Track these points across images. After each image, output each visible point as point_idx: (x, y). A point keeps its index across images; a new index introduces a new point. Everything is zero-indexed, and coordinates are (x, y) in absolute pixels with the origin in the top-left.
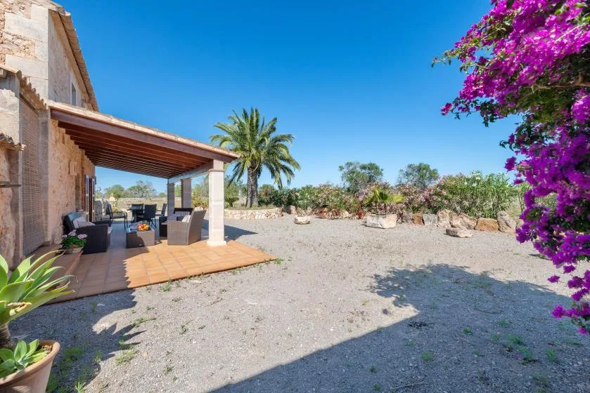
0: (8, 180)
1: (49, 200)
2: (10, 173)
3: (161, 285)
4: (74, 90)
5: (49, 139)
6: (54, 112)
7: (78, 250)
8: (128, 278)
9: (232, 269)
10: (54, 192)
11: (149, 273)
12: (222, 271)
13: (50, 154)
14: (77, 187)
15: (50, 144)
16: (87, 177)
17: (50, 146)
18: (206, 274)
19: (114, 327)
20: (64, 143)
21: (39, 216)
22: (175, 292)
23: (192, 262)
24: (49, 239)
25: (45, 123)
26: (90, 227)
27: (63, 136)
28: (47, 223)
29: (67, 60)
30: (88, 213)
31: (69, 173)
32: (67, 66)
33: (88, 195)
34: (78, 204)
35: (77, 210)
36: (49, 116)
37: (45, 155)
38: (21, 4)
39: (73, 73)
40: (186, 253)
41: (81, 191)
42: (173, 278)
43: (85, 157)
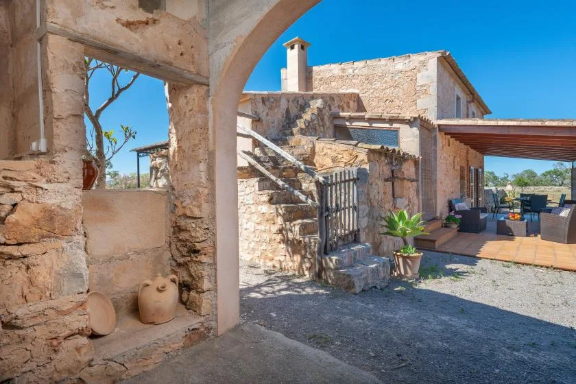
0: (415, 178)
1: (438, 189)
2: (416, 174)
3: (504, 263)
4: (458, 99)
5: (438, 146)
6: (441, 127)
7: (455, 226)
8: (480, 251)
10: (441, 183)
14: (462, 178)
15: (438, 150)
16: (472, 168)
17: (438, 151)
20: (449, 145)
21: (431, 199)
23: (552, 257)
24: (438, 215)
25: (435, 136)
26: (465, 211)
27: (449, 141)
28: (436, 204)
29: (452, 80)
30: (473, 200)
31: (454, 167)
32: (452, 85)
33: (472, 184)
34: (465, 191)
35: (462, 197)
36: (437, 130)
37: (436, 158)
38: (423, 64)
39: (457, 85)
40: (554, 250)
41: (466, 181)
42: (516, 261)
43: (471, 151)
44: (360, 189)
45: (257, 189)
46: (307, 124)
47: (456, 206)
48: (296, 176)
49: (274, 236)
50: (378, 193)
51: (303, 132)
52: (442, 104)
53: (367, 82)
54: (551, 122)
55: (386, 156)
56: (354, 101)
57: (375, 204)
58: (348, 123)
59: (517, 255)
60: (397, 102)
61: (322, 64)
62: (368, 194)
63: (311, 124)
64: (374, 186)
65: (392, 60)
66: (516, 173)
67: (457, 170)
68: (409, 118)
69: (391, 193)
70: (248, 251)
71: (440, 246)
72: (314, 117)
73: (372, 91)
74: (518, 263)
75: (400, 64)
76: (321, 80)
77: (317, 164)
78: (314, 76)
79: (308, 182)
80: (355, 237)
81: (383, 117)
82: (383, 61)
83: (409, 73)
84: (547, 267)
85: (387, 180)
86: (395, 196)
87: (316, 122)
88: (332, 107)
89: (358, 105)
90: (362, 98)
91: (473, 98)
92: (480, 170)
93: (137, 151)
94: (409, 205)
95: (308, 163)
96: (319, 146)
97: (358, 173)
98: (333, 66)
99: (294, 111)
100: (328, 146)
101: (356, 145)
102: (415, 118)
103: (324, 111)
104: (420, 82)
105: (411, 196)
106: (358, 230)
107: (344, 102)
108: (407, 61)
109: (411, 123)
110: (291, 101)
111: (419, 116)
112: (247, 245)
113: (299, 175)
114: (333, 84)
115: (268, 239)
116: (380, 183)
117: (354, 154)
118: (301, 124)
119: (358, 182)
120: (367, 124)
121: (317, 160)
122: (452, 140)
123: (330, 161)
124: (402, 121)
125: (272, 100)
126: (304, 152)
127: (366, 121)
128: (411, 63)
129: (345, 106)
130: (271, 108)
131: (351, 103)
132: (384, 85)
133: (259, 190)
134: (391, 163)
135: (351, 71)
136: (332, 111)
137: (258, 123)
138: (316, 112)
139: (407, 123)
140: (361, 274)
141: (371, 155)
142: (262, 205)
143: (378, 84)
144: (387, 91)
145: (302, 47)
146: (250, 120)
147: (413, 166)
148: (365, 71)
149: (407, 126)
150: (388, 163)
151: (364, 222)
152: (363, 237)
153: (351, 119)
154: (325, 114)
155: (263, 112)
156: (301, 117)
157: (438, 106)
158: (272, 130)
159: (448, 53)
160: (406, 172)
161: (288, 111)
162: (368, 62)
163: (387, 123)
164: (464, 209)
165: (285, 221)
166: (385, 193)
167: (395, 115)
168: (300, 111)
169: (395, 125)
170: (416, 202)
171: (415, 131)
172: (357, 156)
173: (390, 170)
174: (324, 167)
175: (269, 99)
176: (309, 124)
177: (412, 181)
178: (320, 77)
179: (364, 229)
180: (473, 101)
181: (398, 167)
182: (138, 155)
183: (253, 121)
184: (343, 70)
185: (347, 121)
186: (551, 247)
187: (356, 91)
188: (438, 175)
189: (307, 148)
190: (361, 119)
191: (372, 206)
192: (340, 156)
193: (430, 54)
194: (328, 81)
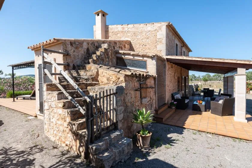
0: (154, 86)
1: (166, 89)
3: (194, 131)
4: (177, 45)
5: (166, 69)
6: (168, 60)
7: (174, 107)
8: (185, 123)
9: (235, 138)
10: (168, 86)
11: (192, 124)
12: (227, 136)
13: (167, 73)
14: (179, 82)
15: (166, 71)
16: (183, 77)
18: (216, 134)
19: (171, 138)
20: (172, 68)
22: (197, 136)
23: (215, 126)
24: (166, 102)
25: (165, 64)
26: (179, 99)
27: (172, 65)
28: (165, 97)
29: (174, 36)
30: (183, 92)
31: (175, 78)
32: (174, 38)
33: (183, 84)
34: (180, 88)
35: (178, 91)
36: (166, 61)
37: (165, 74)
38: (160, 28)
39: (176, 39)
40: (216, 121)
41: (180, 83)
42: (199, 130)
43: (183, 69)
44: (119, 99)
45: (57, 99)
46: (97, 57)
47: (175, 97)
48: (86, 88)
49: (65, 129)
50: (131, 98)
51: (95, 62)
52: (169, 48)
53: (134, 35)
54: (215, 60)
55: (137, 77)
56: (128, 45)
57: (129, 104)
58: (123, 56)
59: (200, 125)
60: (148, 46)
61: (114, 25)
62: (124, 100)
63: (100, 57)
64: (128, 95)
65: (145, 25)
66: (203, 75)
67: (176, 79)
68: (151, 56)
69: (139, 96)
70: (53, 135)
71: (166, 120)
72: (102, 53)
73: (136, 40)
74: (200, 131)
75: (149, 27)
76: (112, 32)
77: (100, 81)
78: (110, 30)
79: (93, 92)
80: (114, 127)
81: (139, 54)
82: (142, 25)
83: (153, 32)
84: (213, 134)
85: (136, 90)
86: (142, 98)
87: (103, 56)
88: (116, 48)
89: (130, 46)
90: (132, 43)
91: (184, 45)
92: (187, 77)
93: (12, 66)
94: (150, 100)
95: (94, 80)
96: (101, 71)
97: (116, 89)
98: (118, 26)
99: (92, 49)
100: (105, 71)
101: (119, 72)
102: (154, 56)
103: (109, 50)
104: (158, 37)
105: (151, 96)
106: (117, 122)
107: (122, 45)
108: (152, 26)
109: (152, 58)
110: (90, 44)
111: (156, 54)
112: (52, 131)
113: (88, 87)
114: (118, 35)
115: (62, 130)
116: (133, 92)
117: (118, 77)
118: (94, 57)
119: (117, 95)
120: (132, 57)
121: (100, 78)
122: (173, 65)
123: (106, 80)
124: (148, 57)
125: (77, 43)
126: (92, 74)
127: (131, 56)
128: (154, 27)
129: (123, 47)
130: (77, 48)
131: (126, 45)
132: (142, 37)
133: (58, 100)
134: (140, 80)
135: (126, 29)
136: (116, 49)
137: (68, 57)
138: (103, 50)
139: (150, 58)
140: (110, 157)
141: (127, 78)
142: (59, 109)
143: (139, 37)
144: (143, 40)
145: (103, 15)
146: (62, 55)
147: (153, 80)
148: (134, 30)
149: (150, 60)
150: (138, 81)
151: (121, 117)
152: (120, 125)
153: (124, 54)
154: (109, 52)
155: (71, 50)
156: (95, 53)
157: (167, 49)
158: (77, 60)
159: (171, 24)
160: (148, 84)
161: (88, 49)
162: (135, 25)
163: (141, 57)
164: (178, 98)
165: (72, 120)
166: (135, 97)
167: (145, 53)
168: (96, 49)
169: (145, 59)
170: (154, 98)
171: (154, 62)
172: (119, 78)
173: (139, 84)
174: (103, 83)
175: (75, 43)
176: (98, 57)
177: (152, 88)
178: (112, 31)
179: (121, 121)
180: (183, 46)
181: (144, 82)
182: (13, 69)
183: (64, 56)
184: (123, 28)
185: (123, 55)
186: (214, 119)
187: (129, 39)
188: (166, 83)
189: (94, 72)
190: (129, 54)
191: (127, 106)
192: (111, 77)
193: (163, 23)
194: (116, 33)
